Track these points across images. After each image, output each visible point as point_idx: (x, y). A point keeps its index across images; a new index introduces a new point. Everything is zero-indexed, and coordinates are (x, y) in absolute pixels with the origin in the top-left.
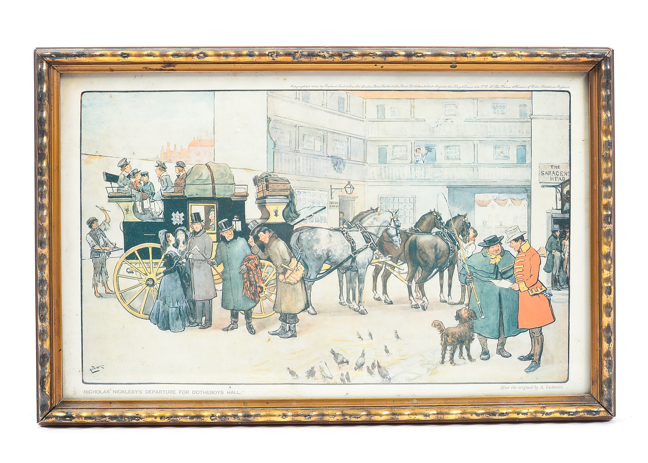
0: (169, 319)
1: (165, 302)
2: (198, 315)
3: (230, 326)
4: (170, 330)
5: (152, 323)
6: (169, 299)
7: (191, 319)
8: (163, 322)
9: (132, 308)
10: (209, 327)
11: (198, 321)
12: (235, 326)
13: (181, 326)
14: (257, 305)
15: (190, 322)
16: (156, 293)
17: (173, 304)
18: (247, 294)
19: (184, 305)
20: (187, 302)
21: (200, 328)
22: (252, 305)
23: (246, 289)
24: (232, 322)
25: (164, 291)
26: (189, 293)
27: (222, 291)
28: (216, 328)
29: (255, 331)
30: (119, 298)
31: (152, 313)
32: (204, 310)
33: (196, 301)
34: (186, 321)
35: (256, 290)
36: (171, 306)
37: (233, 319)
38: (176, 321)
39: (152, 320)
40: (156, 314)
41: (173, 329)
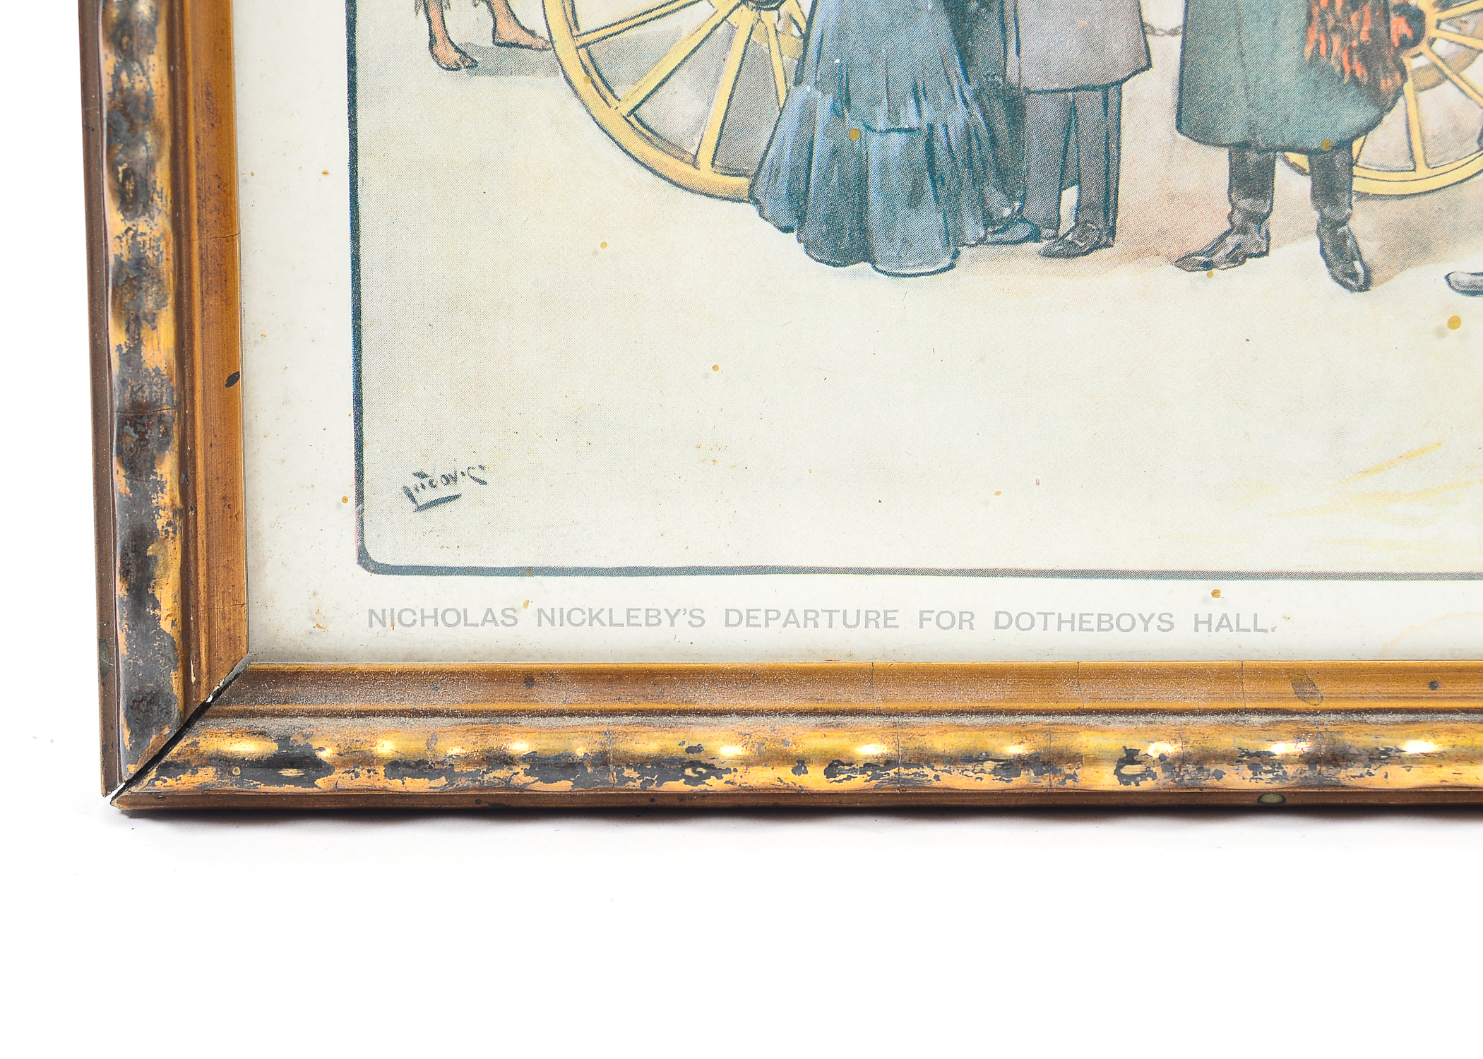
0: (864, 202)
1: (845, 100)
2: (1033, 174)
3: (1222, 239)
4: (873, 262)
5: (769, 226)
6: (866, 81)
7: (995, 199)
8: (831, 218)
9: (651, 134)
10: (1097, 247)
11: (1036, 209)
12: (1252, 240)
13: (938, 244)
14: (1386, 119)
15: (988, 219)
16: (791, 42)
17: (893, 113)
18: (1329, 51)
19: (957, 118)
20: (977, 96)
21: (1048, 254)
22: (1354, 116)
23: (1324, 22)
24: (1238, 218)
25: (841, 33)
26: (986, 44)
27: (1179, 38)
28: (1143, 252)
29: (1368, 272)
30: (578, 76)
31: (767, 164)
32: (1072, 145)
33: (1029, 92)
34: (966, 212)
35: (1382, 29)
36: (881, 124)
37: (1245, 203)
38: (906, 211)
39: (767, 203)
40: (794, 170)
41: (889, 260)
